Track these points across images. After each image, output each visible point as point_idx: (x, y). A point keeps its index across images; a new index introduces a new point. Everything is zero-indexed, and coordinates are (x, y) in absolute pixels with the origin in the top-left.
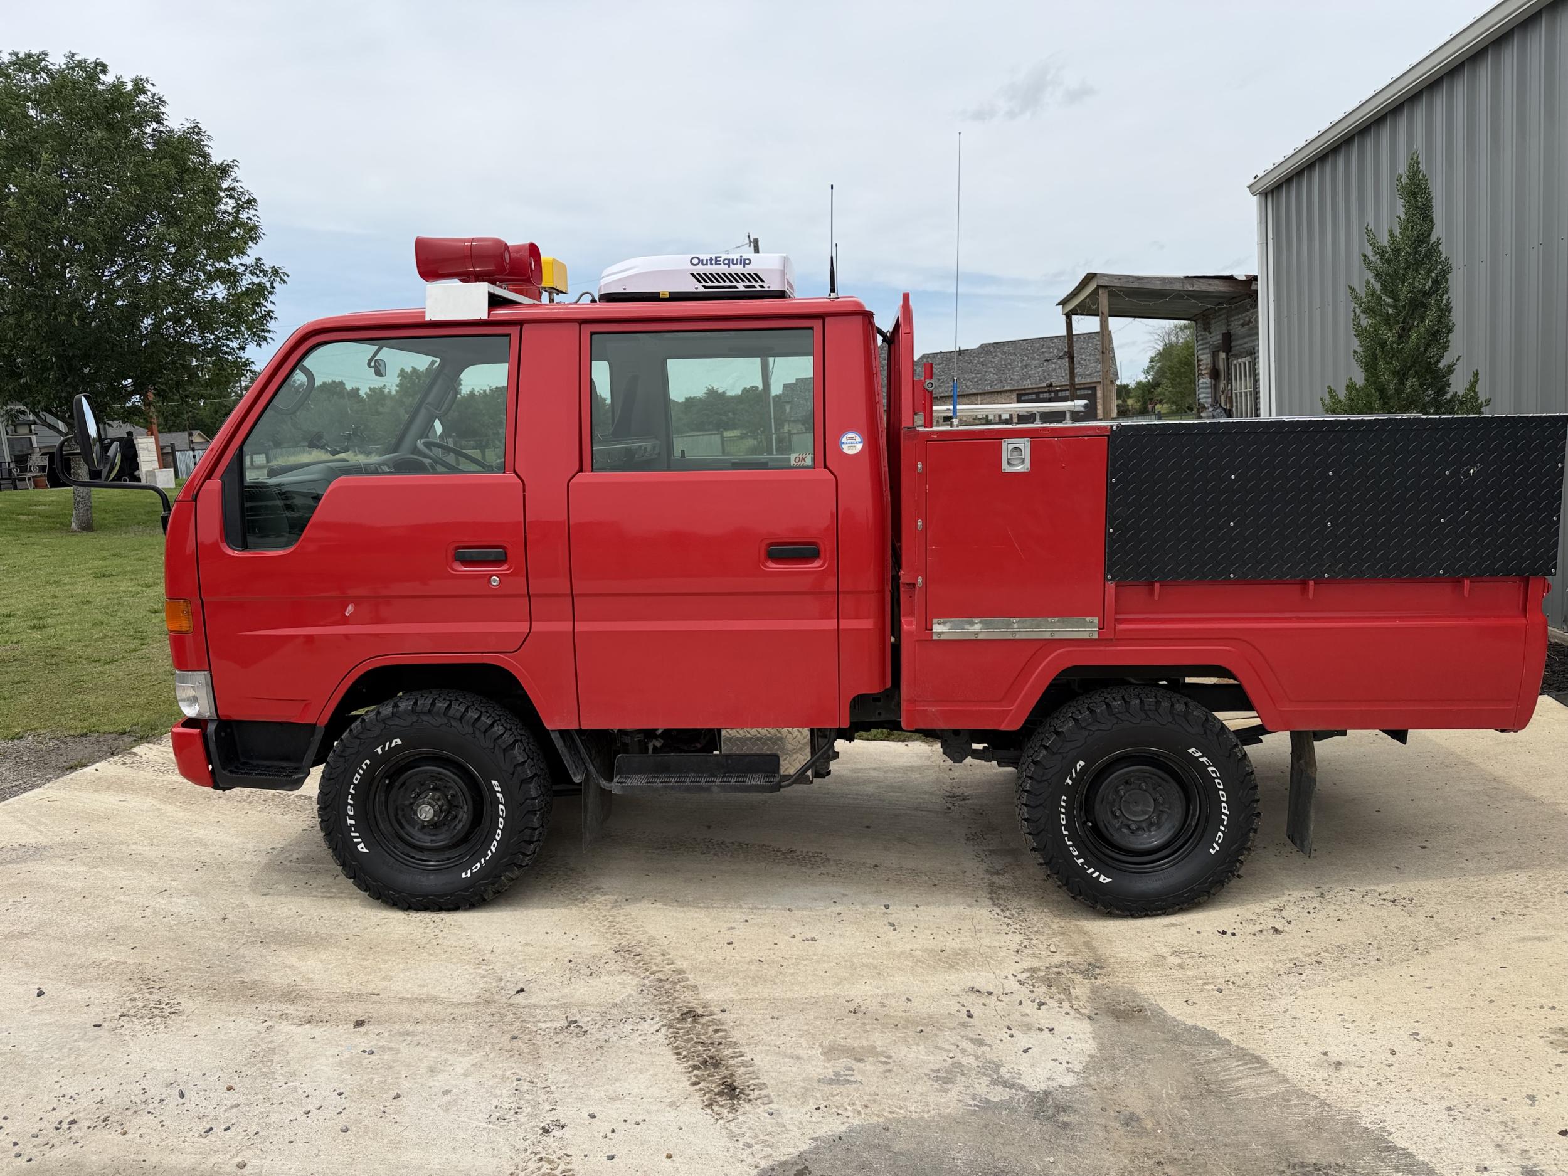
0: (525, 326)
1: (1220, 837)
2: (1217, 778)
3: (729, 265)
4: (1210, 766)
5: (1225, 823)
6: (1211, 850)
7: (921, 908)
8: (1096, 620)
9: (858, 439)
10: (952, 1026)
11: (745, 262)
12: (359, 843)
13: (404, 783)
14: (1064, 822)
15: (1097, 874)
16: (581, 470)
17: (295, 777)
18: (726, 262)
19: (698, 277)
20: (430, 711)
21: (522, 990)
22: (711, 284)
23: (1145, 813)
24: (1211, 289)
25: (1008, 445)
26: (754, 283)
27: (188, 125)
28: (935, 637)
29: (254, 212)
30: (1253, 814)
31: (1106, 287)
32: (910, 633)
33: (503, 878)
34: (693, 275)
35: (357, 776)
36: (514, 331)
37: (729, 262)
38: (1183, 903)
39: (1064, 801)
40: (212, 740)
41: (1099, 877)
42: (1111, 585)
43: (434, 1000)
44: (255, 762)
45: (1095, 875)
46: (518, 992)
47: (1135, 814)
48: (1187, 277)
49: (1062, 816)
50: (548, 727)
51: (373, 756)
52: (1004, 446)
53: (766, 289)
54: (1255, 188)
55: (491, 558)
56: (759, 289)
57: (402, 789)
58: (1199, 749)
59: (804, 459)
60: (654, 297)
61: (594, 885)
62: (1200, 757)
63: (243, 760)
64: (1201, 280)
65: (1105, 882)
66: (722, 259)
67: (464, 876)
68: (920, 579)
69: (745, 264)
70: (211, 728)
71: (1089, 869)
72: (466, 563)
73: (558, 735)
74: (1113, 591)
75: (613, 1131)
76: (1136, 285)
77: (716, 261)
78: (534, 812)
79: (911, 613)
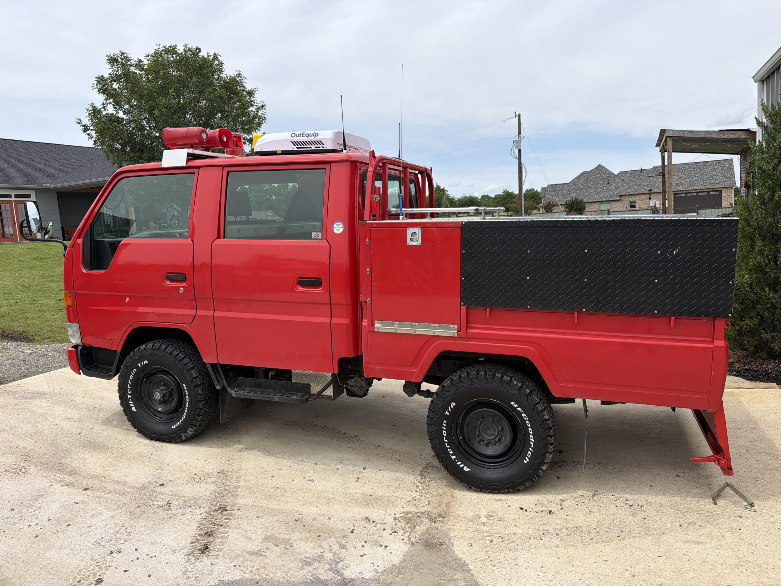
0: (200, 169)
1: (529, 454)
2: (527, 420)
3: (308, 136)
4: (522, 413)
5: (532, 446)
6: (525, 461)
7: (382, 472)
8: (456, 327)
9: (341, 226)
10: (337, 535)
11: (316, 135)
12: (133, 407)
13: (151, 381)
14: (445, 435)
15: (463, 465)
16: (219, 237)
17: (109, 374)
18: (307, 135)
19: (294, 143)
20: (159, 349)
21: (163, 485)
22: (300, 146)
23: (493, 435)
24: (736, 137)
25: (410, 231)
26: (319, 146)
27: (236, 73)
28: (376, 330)
29: (264, 111)
30: (548, 444)
31: (671, 137)
32: (365, 327)
33: (188, 431)
34: (292, 142)
35: (131, 376)
36: (196, 171)
37: (308, 135)
38: (510, 488)
39: (445, 423)
40: (79, 354)
41: (463, 467)
42: (464, 308)
43: (125, 483)
44: (100, 366)
45: (461, 466)
46: (160, 485)
47: (488, 435)
48: (721, 130)
49: (444, 431)
50: (205, 361)
51: (137, 367)
52: (408, 231)
53: (325, 148)
54: (756, 78)
55: (179, 279)
56: (321, 148)
57: (151, 384)
58: (516, 403)
59: (318, 235)
60: (274, 153)
61: (239, 439)
62: (517, 407)
63: (95, 364)
64: (729, 132)
65: (466, 470)
66: (305, 134)
67: (173, 427)
68: (368, 299)
69: (315, 136)
70: (80, 348)
71: (458, 462)
72: (172, 281)
73: (210, 365)
74: (465, 311)
75: (138, 559)
76: (689, 135)
77: (303, 134)
78: (202, 401)
79: (366, 317)
